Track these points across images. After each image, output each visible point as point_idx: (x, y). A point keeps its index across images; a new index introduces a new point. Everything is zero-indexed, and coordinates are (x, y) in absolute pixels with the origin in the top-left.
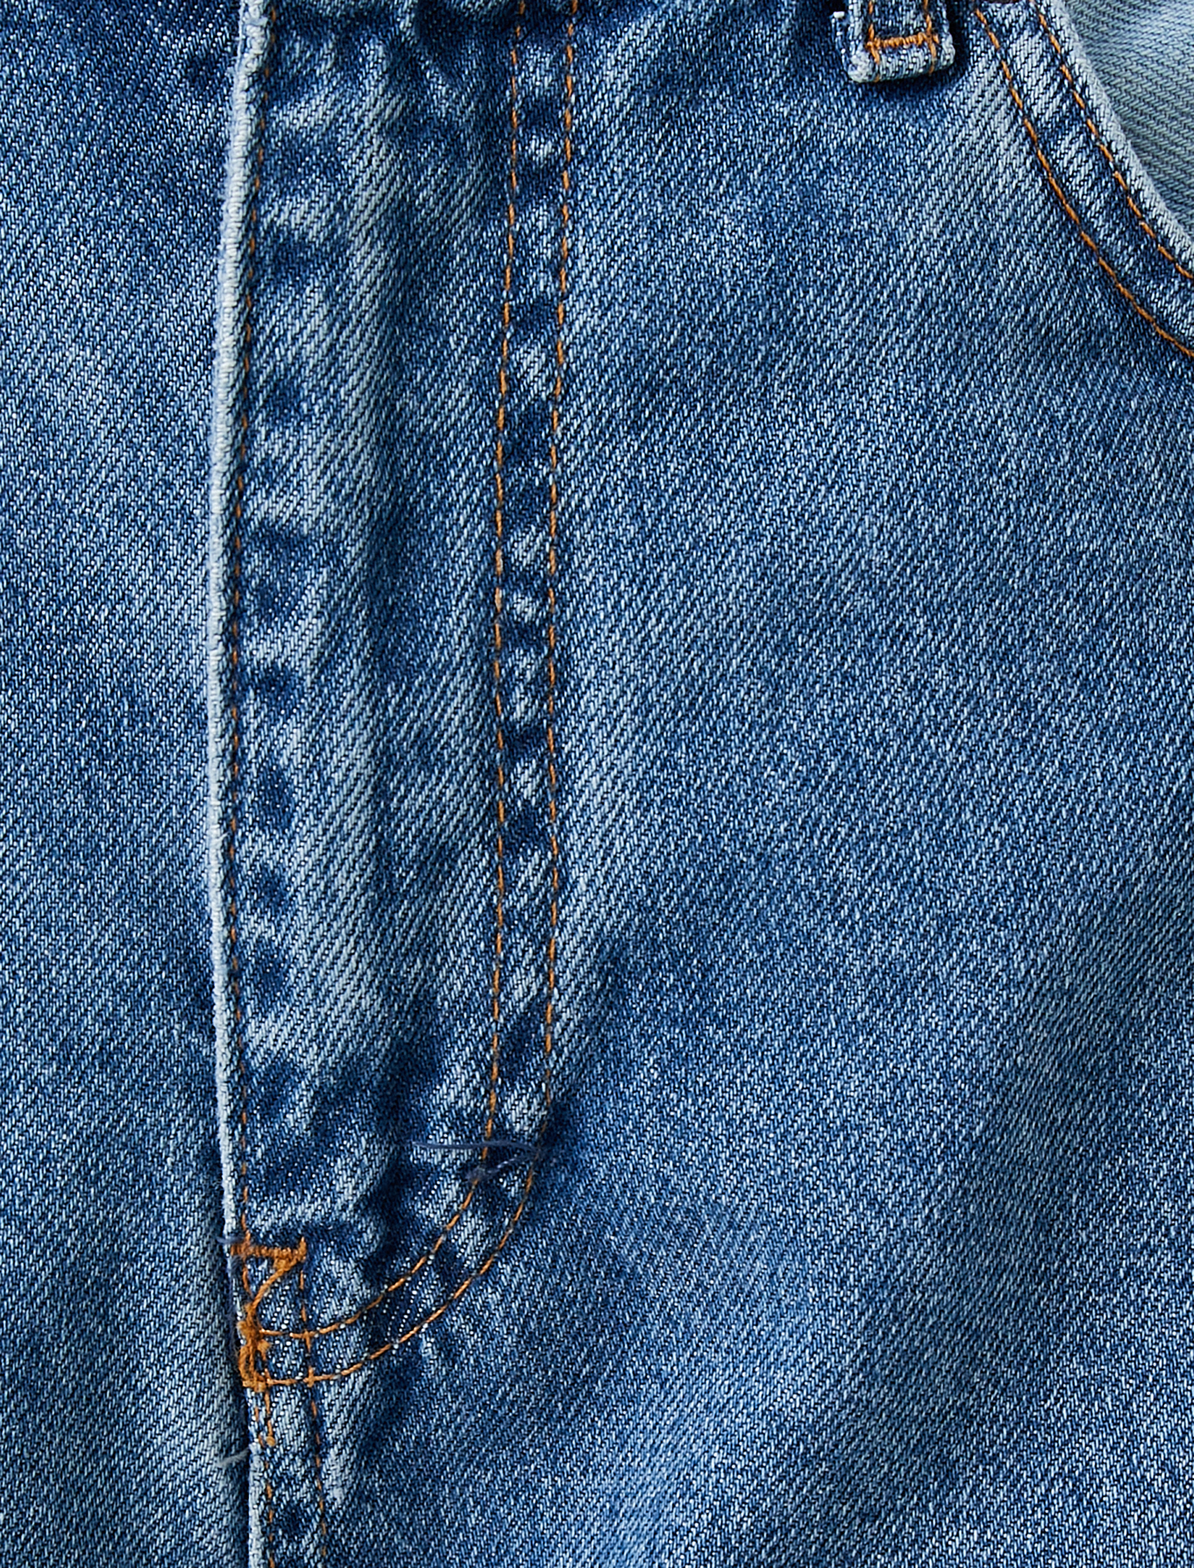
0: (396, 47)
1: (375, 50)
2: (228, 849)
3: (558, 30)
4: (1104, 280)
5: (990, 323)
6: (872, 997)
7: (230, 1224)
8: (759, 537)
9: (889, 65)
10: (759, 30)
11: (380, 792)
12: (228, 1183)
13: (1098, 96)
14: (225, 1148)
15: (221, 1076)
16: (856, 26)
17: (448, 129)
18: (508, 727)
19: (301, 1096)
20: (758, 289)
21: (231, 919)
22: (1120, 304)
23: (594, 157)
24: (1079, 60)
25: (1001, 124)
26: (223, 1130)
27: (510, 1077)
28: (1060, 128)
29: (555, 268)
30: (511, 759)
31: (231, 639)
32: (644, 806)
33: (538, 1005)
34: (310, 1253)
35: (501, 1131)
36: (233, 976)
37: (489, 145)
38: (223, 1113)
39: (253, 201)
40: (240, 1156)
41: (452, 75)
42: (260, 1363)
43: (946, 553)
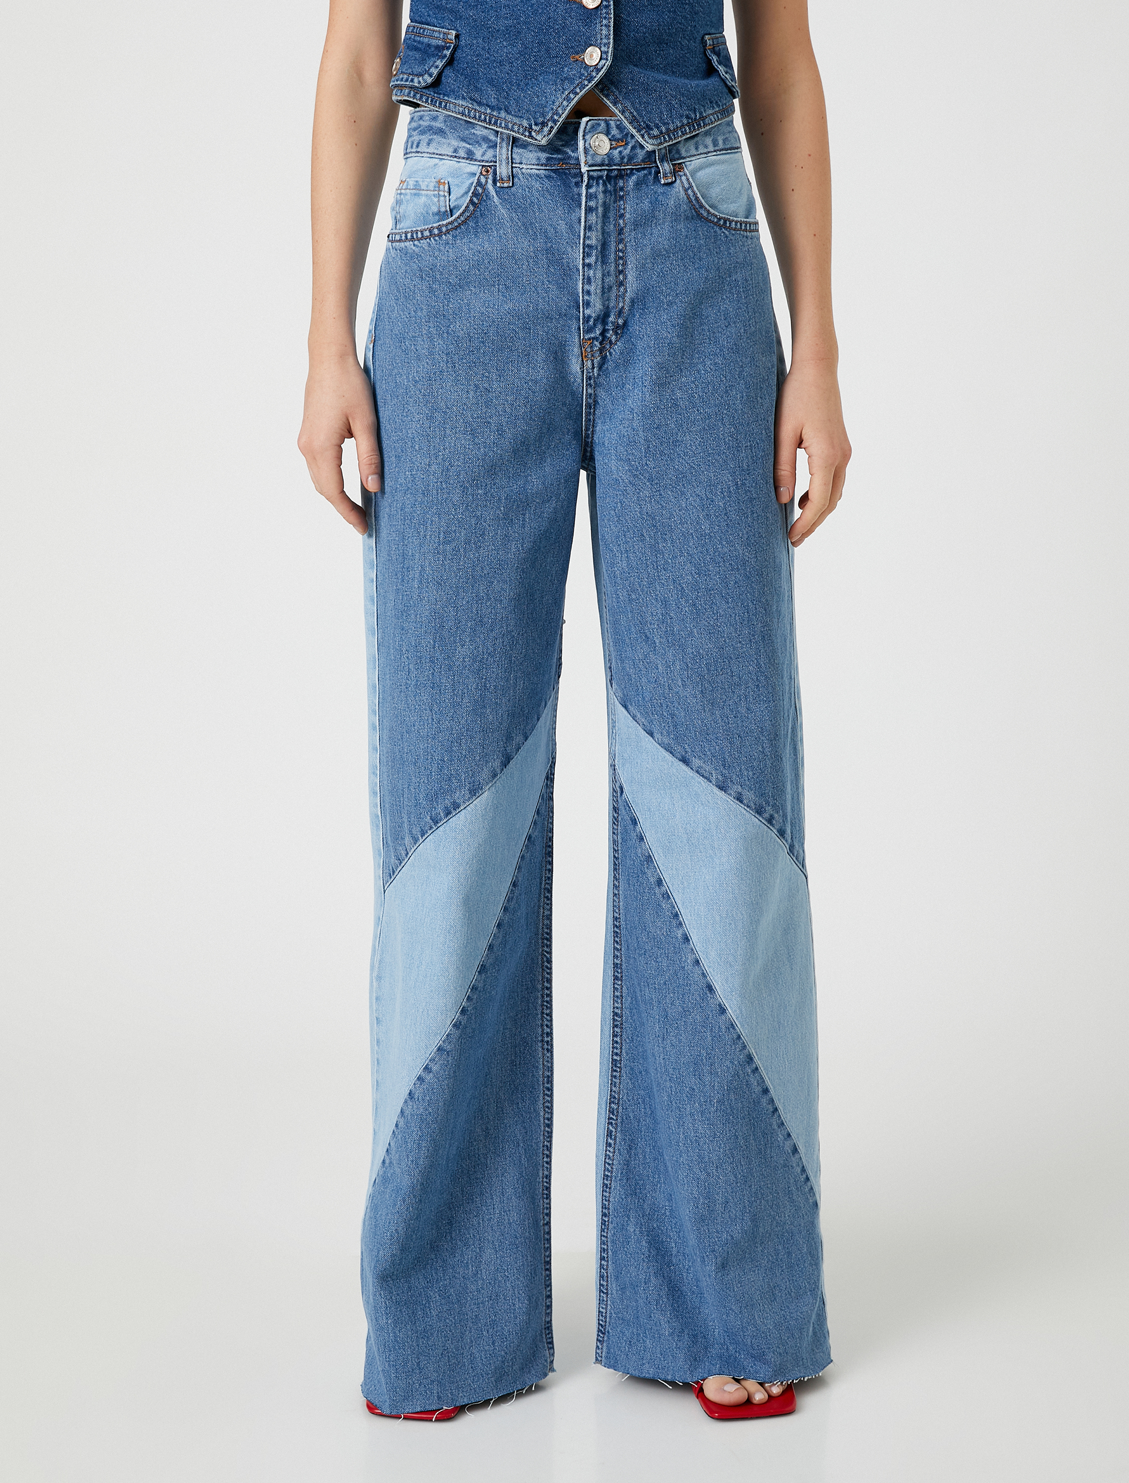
0: (603, 181)
1: (601, 181)
2: (583, 287)
3: (623, 177)
4: (694, 209)
5: (680, 215)
6: (668, 305)
7: (582, 338)
8: (651, 244)
9: (666, 181)
10: (649, 177)
11: (603, 279)
12: (582, 332)
13: (693, 184)
14: (581, 327)
15: (581, 318)
16: (662, 176)
17: (610, 191)
18: (619, 270)
19: (592, 320)
20: (650, 212)
21: (583, 297)
22: (696, 212)
23: (628, 194)
24: (691, 179)
25: (681, 188)
26: (581, 325)
27: (619, 317)
28: (689, 189)
29: (624, 209)
30: (619, 275)
31: (583, 260)
32: (636, 280)
33: (623, 307)
34: (593, 341)
35: (618, 324)
36: (583, 304)
37: (615, 193)
38: (581, 323)
39: (586, 202)
40: (583, 328)
41: (610, 184)
42: (586, 356)
43: (675, 246)
